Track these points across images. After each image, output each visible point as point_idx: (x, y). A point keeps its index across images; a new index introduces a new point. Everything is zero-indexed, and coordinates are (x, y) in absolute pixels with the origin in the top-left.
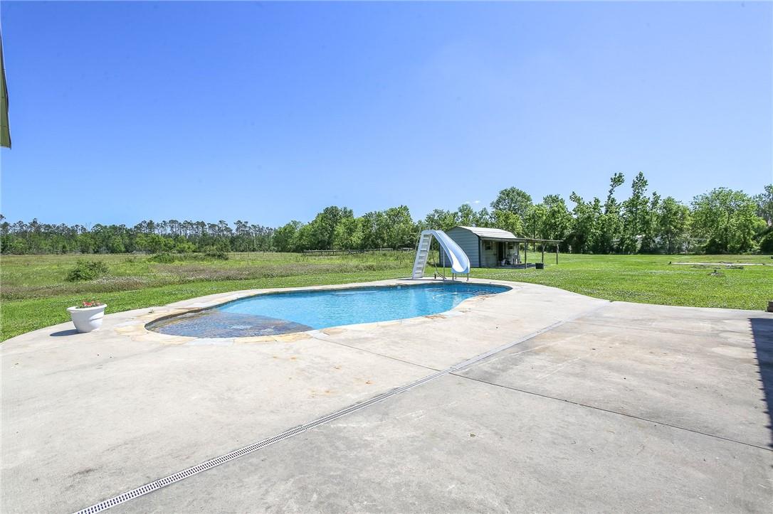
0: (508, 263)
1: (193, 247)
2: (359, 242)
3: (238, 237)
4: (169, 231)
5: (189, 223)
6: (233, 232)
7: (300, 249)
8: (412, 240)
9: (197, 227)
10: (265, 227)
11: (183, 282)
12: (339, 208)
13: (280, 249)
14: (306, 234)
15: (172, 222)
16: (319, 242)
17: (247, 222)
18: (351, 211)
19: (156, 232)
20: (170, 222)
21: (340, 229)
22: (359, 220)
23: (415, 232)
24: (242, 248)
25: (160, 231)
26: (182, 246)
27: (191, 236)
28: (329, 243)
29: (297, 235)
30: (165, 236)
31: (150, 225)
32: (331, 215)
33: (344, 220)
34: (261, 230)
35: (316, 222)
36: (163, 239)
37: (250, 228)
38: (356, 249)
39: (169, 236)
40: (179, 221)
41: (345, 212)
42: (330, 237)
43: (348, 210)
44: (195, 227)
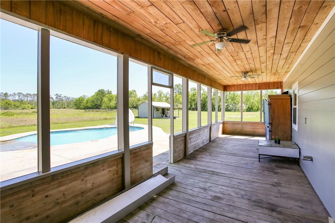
0: (166, 116)
1: (30, 106)
2: (114, 105)
3: (56, 102)
4: (17, 98)
5: (29, 94)
6: (54, 99)
7: (86, 108)
8: (137, 105)
9: (34, 97)
10: (71, 97)
11: (10, 127)
12: (105, 90)
13: (77, 108)
14: (89, 101)
15: (19, 93)
16: (95, 105)
17: (61, 95)
18: (111, 92)
19: (9, 98)
20: (18, 93)
21: (105, 99)
22: (114, 95)
23: (138, 101)
24: (58, 107)
25: (12, 98)
26: (24, 106)
27: (30, 101)
28: (100, 106)
29: (85, 101)
30: (14, 101)
31: (6, 94)
32: (101, 93)
33: (107, 95)
34: (68, 98)
35: (94, 96)
36: (13, 103)
37: (63, 97)
38: (113, 108)
39: (18, 101)
40: (23, 93)
41: (108, 92)
42: (101, 103)
43: (110, 91)
44: (32, 96)
